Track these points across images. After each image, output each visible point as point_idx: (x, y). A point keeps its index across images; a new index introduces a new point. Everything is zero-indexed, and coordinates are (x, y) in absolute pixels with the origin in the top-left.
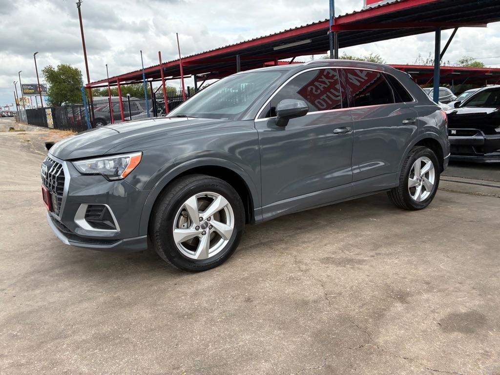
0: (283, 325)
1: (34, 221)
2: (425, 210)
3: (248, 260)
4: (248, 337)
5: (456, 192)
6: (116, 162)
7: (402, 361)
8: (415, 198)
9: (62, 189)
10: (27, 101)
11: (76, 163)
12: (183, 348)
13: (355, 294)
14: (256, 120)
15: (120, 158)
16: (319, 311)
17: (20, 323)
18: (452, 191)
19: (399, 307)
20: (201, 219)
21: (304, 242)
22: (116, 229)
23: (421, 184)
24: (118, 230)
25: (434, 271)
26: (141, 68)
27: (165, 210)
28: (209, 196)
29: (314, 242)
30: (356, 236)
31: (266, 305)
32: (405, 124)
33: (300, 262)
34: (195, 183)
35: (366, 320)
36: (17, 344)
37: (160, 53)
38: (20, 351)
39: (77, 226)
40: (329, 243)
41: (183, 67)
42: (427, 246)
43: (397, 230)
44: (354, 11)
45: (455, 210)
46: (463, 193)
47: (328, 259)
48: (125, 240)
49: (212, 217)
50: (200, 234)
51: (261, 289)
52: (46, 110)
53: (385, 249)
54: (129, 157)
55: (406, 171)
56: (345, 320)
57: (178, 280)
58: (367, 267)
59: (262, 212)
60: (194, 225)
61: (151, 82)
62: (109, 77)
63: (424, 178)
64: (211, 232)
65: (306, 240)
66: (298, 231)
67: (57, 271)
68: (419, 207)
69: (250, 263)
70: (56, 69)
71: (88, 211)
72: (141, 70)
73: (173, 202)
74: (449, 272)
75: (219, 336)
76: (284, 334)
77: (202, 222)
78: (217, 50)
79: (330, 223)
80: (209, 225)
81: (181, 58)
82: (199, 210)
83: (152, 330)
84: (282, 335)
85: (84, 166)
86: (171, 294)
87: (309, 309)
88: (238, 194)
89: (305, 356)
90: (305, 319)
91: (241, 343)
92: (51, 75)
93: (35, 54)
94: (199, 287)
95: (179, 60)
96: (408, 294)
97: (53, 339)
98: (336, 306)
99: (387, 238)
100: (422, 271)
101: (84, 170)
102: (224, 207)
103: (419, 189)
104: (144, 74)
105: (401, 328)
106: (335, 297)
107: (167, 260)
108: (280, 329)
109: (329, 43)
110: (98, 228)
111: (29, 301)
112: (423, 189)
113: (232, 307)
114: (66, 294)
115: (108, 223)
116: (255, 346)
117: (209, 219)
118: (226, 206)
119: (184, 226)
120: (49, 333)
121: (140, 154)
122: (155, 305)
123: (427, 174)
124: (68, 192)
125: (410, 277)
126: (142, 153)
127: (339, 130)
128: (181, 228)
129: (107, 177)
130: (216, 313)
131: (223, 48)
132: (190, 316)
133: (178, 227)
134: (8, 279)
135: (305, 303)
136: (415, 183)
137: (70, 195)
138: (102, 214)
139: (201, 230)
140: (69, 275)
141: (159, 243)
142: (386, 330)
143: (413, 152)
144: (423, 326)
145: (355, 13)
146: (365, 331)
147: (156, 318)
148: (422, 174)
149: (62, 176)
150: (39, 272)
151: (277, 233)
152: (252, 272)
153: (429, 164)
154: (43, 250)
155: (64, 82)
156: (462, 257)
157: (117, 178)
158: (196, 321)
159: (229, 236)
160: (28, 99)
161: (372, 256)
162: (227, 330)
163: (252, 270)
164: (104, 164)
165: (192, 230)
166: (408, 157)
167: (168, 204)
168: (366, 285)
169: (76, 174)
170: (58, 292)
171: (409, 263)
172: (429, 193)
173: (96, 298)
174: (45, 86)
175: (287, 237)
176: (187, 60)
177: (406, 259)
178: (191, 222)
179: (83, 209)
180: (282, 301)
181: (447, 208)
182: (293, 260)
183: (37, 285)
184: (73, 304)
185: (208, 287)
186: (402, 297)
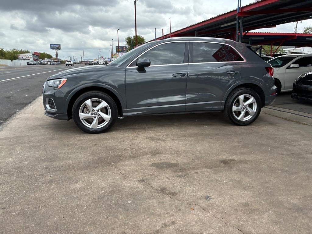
8: (239, 118)
10: (117, 55)
11: (48, 82)
13: (138, 150)
14: (128, 67)
20: (93, 110)
21: (152, 130)
23: (245, 110)
24: (56, 109)
28: (98, 101)
32: (229, 74)
34: (90, 94)
37: (163, 29)
39: (47, 107)
44: (250, 4)
48: (59, 114)
49: (100, 110)
50: (93, 117)
54: (62, 80)
55: (231, 101)
59: (127, 112)
60: (90, 113)
63: (247, 107)
64: (99, 117)
68: (241, 124)
70: (132, 38)
71: (49, 101)
77: (94, 112)
80: (98, 114)
82: (92, 106)
84: (88, 156)
85: (50, 83)
87: (112, 151)
89: (86, 162)
90: (105, 153)
92: (130, 41)
94: (85, 138)
95: (170, 34)
103: (243, 113)
105: (135, 162)
106: (128, 149)
108: (91, 154)
110: (52, 108)
112: (247, 114)
114: (40, 133)
115: (53, 106)
116: (75, 157)
117: (98, 111)
118: (107, 106)
120: (21, 142)
121: (66, 79)
122: (62, 141)
126: (68, 78)
127: (177, 75)
128: (85, 113)
133: (83, 112)
134: (28, 126)
136: (239, 109)
138: (52, 102)
145: (251, 5)
147: (57, 144)
148: (245, 104)
153: (252, 99)
157: (57, 88)
158: (68, 147)
159: (108, 120)
165: (89, 115)
169: (47, 86)
170: (38, 132)
172: (251, 117)
173: (47, 136)
176: (174, 34)
178: (89, 111)
179: (47, 100)
183: (35, 129)
184: (38, 136)
185: (88, 139)
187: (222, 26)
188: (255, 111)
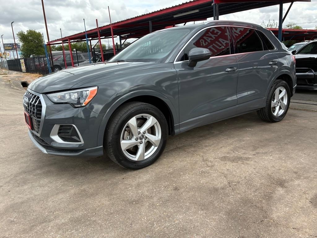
0: (204, 207)
1: (19, 136)
2: (281, 122)
3: (171, 160)
4: (181, 217)
5: (298, 109)
6: (79, 94)
7: (293, 231)
8: (275, 114)
9: (41, 114)
10: (8, 54)
11: (50, 95)
12: (136, 227)
13: (249, 183)
14: (175, 63)
15: (82, 91)
16: (227, 195)
17: (15, 212)
18: (295, 109)
19: (280, 191)
20: (139, 133)
21: (206, 146)
22: (81, 142)
23: (279, 105)
24: (82, 142)
25: (298, 164)
26: (85, 31)
27: (115, 128)
28: (144, 117)
29: (213, 146)
30: (240, 141)
31: (189, 192)
32: (270, 65)
33: (207, 160)
34: (135, 108)
35: (261, 201)
36: (15, 228)
37: (97, 20)
38: (17, 233)
39: (53, 141)
40: (223, 147)
41: (113, 29)
42: (289, 147)
43: (266, 136)
45: (300, 122)
46: (302, 110)
47: (225, 157)
48: (87, 150)
49: (147, 132)
50: (138, 143)
51: (184, 180)
52: (21, 60)
53: (261, 150)
54: (89, 90)
55: (270, 96)
56: (246, 202)
57: (124, 175)
58: (252, 162)
59: (179, 127)
60: (135, 137)
61: (90, 40)
62: (63, 37)
63: (281, 101)
64: (146, 142)
65: (207, 145)
66: (201, 139)
67: (38, 172)
68: (278, 120)
69: (172, 162)
70: (26, 33)
71: (60, 130)
72: (84, 32)
73: (120, 122)
74: (308, 164)
75: (160, 216)
76: (206, 213)
77: (140, 135)
78: (136, 18)
79: (221, 132)
80: (145, 137)
81: (112, 23)
82: (138, 127)
83: (111, 214)
84: (205, 215)
85: (55, 97)
86: (121, 186)
87: (220, 194)
88: (163, 115)
89: (224, 230)
90: (218, 202)
91: (177, 222)
92: (23, 37)
93: (12, 23)
94: (140, 180)
95: (110, 25)
96: (285, 181)
97: (41, 223)
98: (238, 191)
99: (261, 141)
100: (289, 164)
101: (55, 100)
102: (155, 124)
103: (277, 108)
104: (86, 35)
105: (286, 206)
106: (235, 185)
107: (117, 162)
108: (202, 210)
109: (212, 11)
110: (68, 141)
111: (20, 194)
112: (280, 108)
113: (165, 194)
114: (46, 188)
115: (75, 137)
116: (187, 224)
117: (144, 133)
118: (157, 122)
119: (127, 138)
120: (37, 219)
121: (96, 88)
122: (111, 195)
123: (282, 99)
124: (45, 116)
125: (283, 169)
126: (98, 87)
127: (229, 70)
128: (126, 140)
129: (73, 105)
130: (155, 199)
131: (140, 16)
132: (137, 202)
133: (123, 139)
134: (4, 178)
135: (216, 190)
136: (275, 104)
137: (47, 118)
138: (70, 131)
139: (139, 141)
140: (47, 174)
141: (111, 150)
142: (276, 208)
143: (275, 84)
144: (300, 204)
146: (262, 209)
147: (113, 204)
148: (279, 98)
149: (40, 105)
150: (26, 172)
151: (187, 140)
152: (175, 169)
153: (284, 91)
154: (27, 157)
155: (32, 42)
156: (313, 153)
158: (142, 206)
159: (158, 144)
160: (8, 53)
161: (254, 155)
162: (165, 212)
163: (175, 167)
164: (70, 96)
165: (133, 141)
166: (272, 87)
167: (117, 123)
168: (254, 176)
169: (50, 103)
170: (41, 187)
171: (280, 158)
172: (283, 111)
173: (69, 191)
174: (19, 44)
175: (194, 143)
176: (116, 25)
177: (277, 156)
178: (132, 135)
179: (56, 128)
180: (200, 189)
181: (295, 120)
182: (201, 159)
183: (25, 182)
184: (53, 195)
185: (147, 180)
186: (281, 183)
187: (175, 16)
188: (286, 104)
